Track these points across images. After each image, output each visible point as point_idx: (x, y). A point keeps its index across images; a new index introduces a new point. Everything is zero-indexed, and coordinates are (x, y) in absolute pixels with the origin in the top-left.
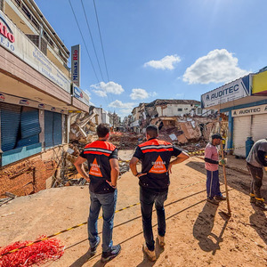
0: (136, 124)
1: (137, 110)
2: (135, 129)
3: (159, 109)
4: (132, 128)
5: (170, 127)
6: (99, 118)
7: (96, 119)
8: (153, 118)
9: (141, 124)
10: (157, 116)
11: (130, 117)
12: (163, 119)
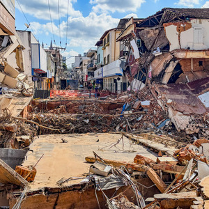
0: (115, 68)
1: (113, 36)
2: (107, 84)
3: (171, 31)
4: (100, 81)
5: (200, 75)
6: (25, 54)
7: (18, 58)
8: (157, 53)
9: (127, 70)
10: (166, 48)
11: (92, 55)
12: (181, 55)
